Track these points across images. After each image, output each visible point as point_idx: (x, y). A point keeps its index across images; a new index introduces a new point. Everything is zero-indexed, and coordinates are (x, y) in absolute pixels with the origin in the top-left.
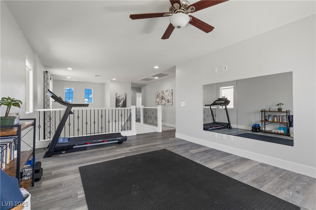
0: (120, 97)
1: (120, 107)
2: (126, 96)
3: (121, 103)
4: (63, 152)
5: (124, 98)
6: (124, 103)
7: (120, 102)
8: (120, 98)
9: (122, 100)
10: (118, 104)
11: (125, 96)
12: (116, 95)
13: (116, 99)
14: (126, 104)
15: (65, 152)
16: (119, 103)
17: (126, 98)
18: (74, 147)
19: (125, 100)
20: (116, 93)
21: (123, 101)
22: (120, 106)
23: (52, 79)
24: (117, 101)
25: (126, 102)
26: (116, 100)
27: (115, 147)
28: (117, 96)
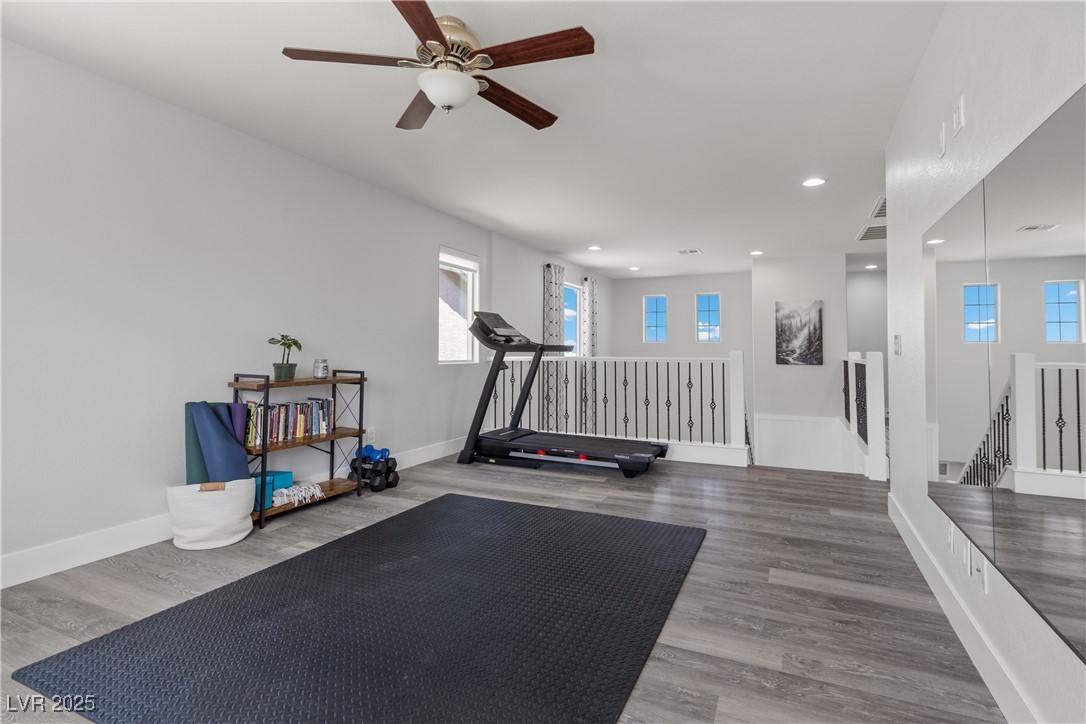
0: (793, 317)
1: (795, 356)
2: (820, 311)
3: (798, 343)
4: (491, 461)
5: (809, 322)
6: (810, 342)
7: (793, 336)
8: (796, 322)
9: (801, 329)
10: (784, 345)
11: (814, 315)
12: (777, 311)
13: (777, 326)
14: (821, 345)
15: (494, 461)
16: (789, 341)
17: (821, 321)
18: (512, 454)
19: (815, 329)
20: (777, 303)
21: (805, 332)
22: (793, 352)
23: (589, 279)
24: (783, 334)
25: (820, 338)
26: (777, 330)
27: (602, 479)
28: (781, 313)
